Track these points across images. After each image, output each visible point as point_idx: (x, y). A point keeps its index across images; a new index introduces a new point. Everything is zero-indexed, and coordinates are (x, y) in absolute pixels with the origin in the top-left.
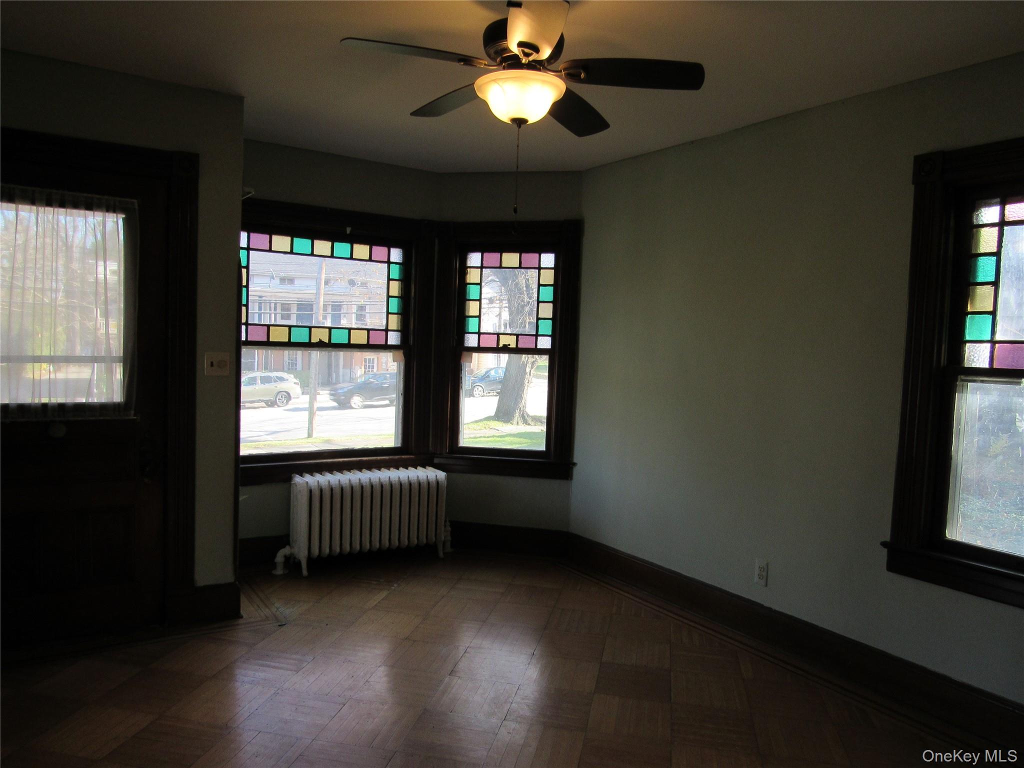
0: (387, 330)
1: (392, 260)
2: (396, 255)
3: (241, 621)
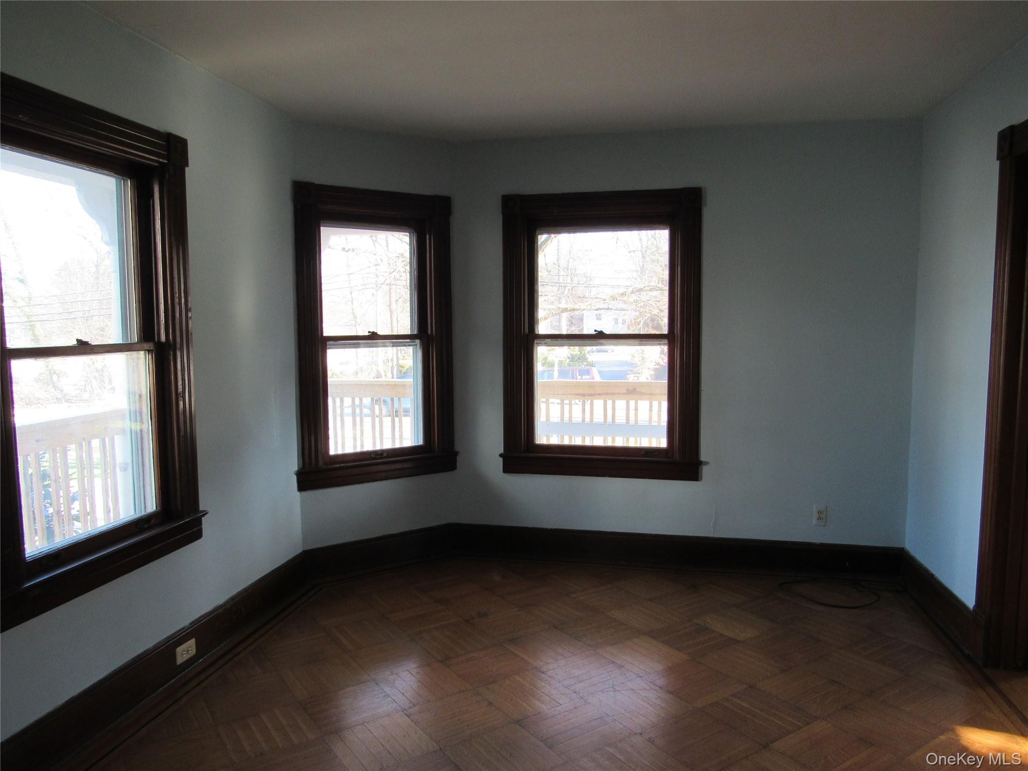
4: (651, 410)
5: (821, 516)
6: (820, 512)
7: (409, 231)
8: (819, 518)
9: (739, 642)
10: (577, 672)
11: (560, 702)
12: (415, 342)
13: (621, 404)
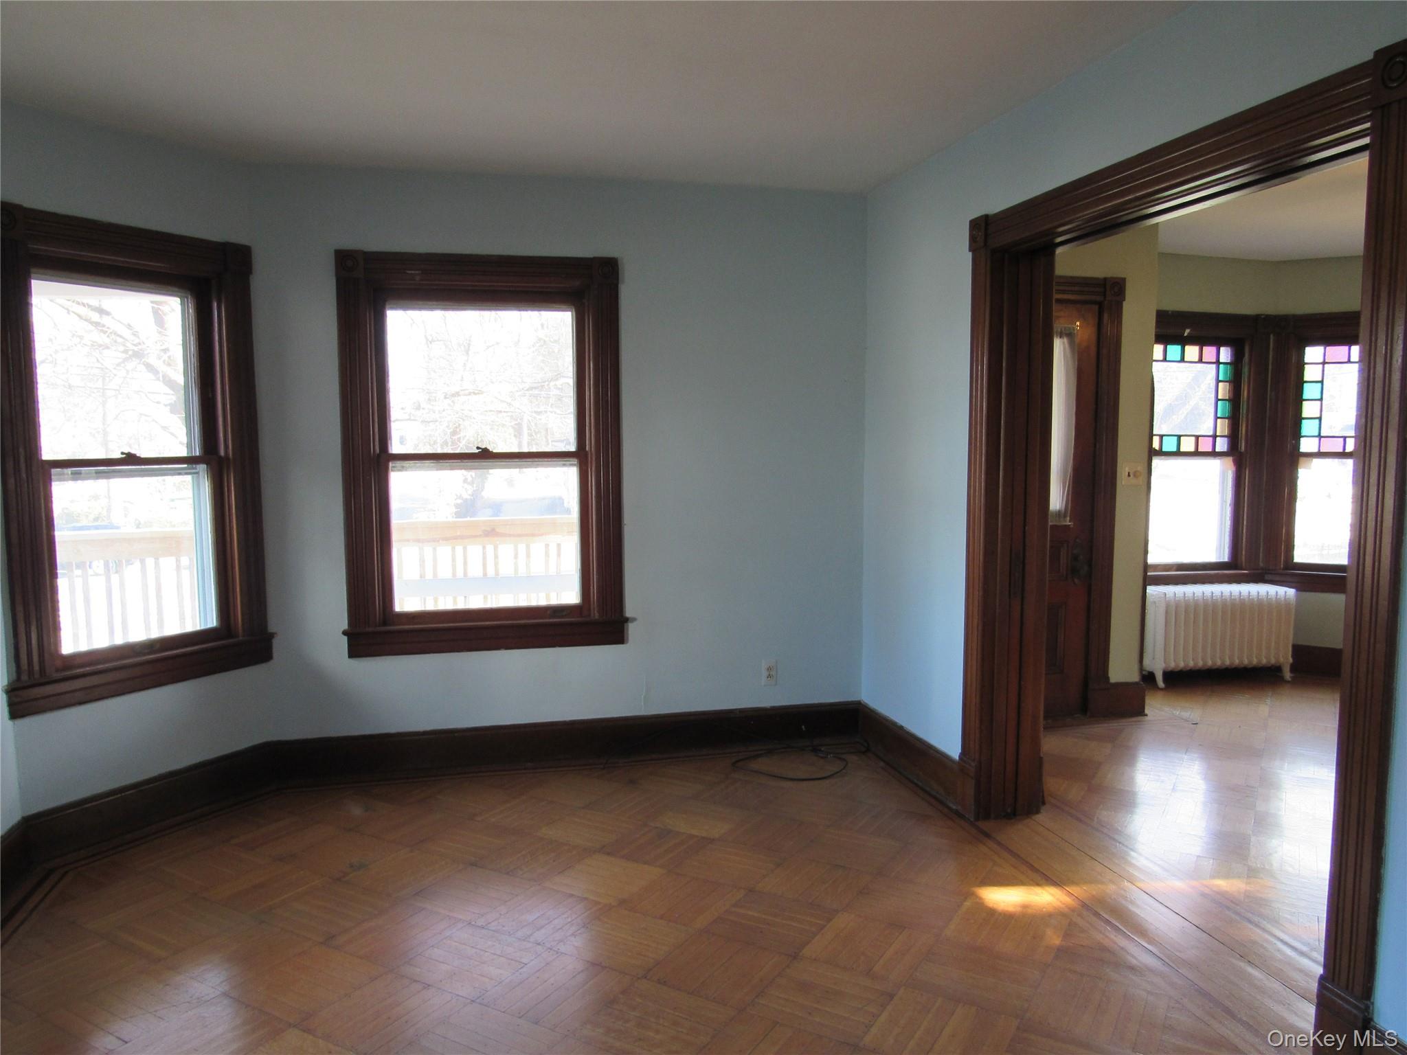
0: (1215, 437)
1: (1221, 360)
2: (1225, 354)
3: (1146, 718)
4: (516, 557)
5: (771, 673)
6: (769, 669)
7: (179, 294)
8: (769, 676)
9: (713, 840)
10: (530, 917)
11: (525, 961)
12: (196, 469)
13: (475, 550)
